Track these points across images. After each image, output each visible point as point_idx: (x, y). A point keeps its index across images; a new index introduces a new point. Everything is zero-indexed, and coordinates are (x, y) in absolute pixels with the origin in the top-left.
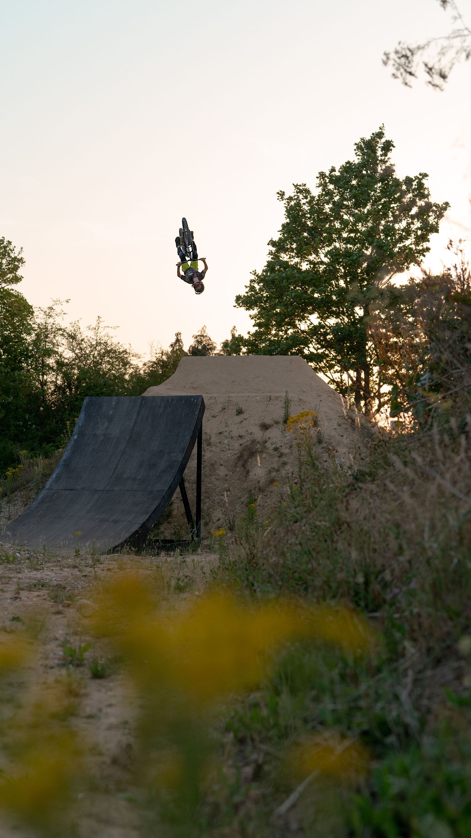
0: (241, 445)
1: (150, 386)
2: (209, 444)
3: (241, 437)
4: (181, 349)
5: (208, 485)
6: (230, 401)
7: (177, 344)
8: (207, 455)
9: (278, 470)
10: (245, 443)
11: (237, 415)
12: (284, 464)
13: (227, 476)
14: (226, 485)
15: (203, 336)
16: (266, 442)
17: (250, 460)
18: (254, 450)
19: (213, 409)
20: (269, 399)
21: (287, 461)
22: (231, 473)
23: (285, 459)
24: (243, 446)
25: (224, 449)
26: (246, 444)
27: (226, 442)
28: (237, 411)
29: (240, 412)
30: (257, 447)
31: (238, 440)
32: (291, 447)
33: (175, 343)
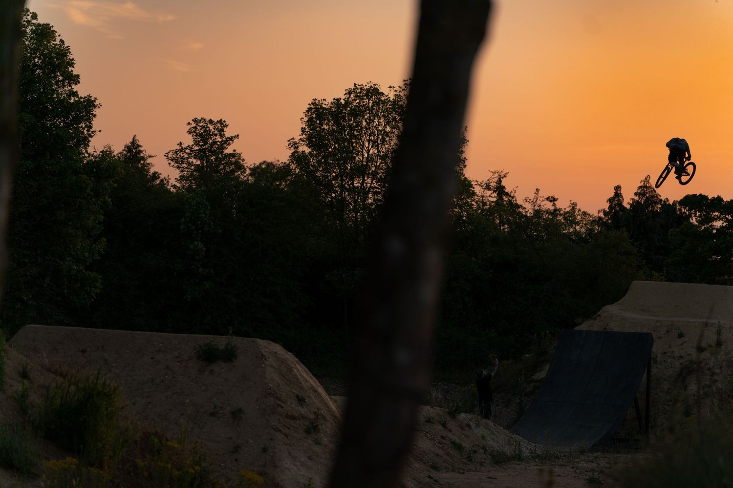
0: (681, 364)
1: (604, 305)
2: (655, 362)
3: (681, 357)
4: (620, 204)
5: (654, 396)
6: (674, 325)
7: (616, 199)
8: (654, 371)
9: (710, 386)
10: (685, 362)
11: (679, 338)
12: (715, 381)
13: (669, 389)
14: (669, 397)
15: (646, 187)
16: (701, 362)
17: (688, 377)
18: (691, 369)
19: (659, 331)
20: (705, 325)
21: (717, 379)
22: (672, 387)
23: (716, 377)
24: (683, 365)
25: (667, 367)
26: (686, 364)
27: (669, 361)
28: (678, 334)
29: (681, 335)
30: (694, 367)
31: (679, 360)
32: (721, 368)
33: (614, 198)
